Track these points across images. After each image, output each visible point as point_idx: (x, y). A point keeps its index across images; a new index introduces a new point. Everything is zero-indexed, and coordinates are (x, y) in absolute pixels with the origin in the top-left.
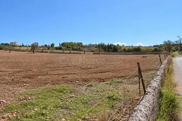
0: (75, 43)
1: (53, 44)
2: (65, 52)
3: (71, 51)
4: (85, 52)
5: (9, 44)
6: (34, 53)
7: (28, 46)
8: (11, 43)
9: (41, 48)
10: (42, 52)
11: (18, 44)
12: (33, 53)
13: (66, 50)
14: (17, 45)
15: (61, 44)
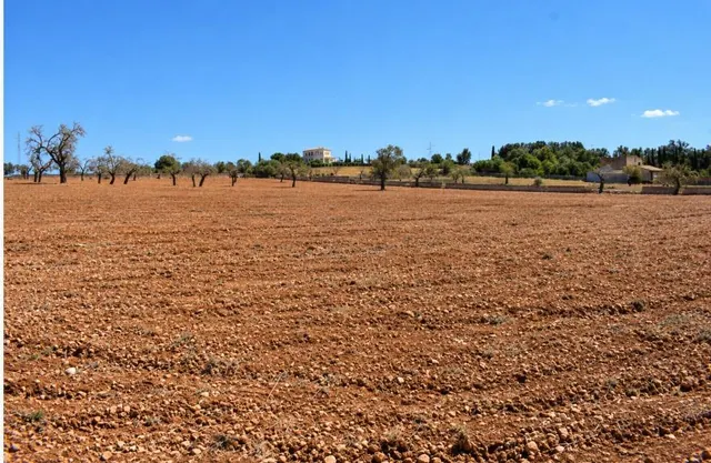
0: (555, 146)
1: (465, 151)
2: (512, 181)
3: (539, 178)
4: (605, 185)
5: (301, 155)
6: (383, 189)
7: (365, 162)
8: (309, 154)
9: (415, 171)
10: (417, 185)
11: (329, 156)
12: (379, 187)
13: (517, 175)
14: (327, 160)
15: (496, 151)
